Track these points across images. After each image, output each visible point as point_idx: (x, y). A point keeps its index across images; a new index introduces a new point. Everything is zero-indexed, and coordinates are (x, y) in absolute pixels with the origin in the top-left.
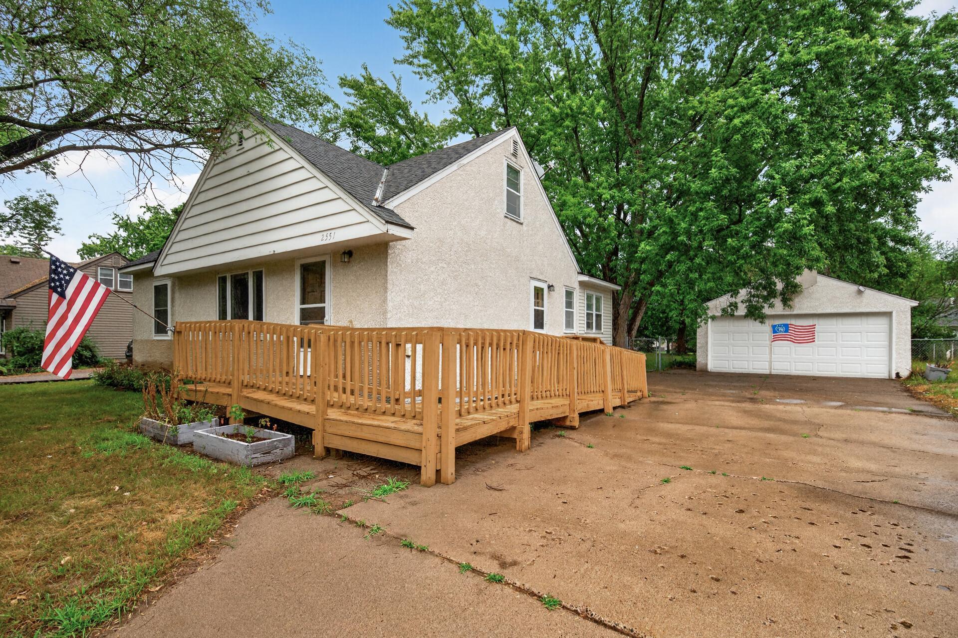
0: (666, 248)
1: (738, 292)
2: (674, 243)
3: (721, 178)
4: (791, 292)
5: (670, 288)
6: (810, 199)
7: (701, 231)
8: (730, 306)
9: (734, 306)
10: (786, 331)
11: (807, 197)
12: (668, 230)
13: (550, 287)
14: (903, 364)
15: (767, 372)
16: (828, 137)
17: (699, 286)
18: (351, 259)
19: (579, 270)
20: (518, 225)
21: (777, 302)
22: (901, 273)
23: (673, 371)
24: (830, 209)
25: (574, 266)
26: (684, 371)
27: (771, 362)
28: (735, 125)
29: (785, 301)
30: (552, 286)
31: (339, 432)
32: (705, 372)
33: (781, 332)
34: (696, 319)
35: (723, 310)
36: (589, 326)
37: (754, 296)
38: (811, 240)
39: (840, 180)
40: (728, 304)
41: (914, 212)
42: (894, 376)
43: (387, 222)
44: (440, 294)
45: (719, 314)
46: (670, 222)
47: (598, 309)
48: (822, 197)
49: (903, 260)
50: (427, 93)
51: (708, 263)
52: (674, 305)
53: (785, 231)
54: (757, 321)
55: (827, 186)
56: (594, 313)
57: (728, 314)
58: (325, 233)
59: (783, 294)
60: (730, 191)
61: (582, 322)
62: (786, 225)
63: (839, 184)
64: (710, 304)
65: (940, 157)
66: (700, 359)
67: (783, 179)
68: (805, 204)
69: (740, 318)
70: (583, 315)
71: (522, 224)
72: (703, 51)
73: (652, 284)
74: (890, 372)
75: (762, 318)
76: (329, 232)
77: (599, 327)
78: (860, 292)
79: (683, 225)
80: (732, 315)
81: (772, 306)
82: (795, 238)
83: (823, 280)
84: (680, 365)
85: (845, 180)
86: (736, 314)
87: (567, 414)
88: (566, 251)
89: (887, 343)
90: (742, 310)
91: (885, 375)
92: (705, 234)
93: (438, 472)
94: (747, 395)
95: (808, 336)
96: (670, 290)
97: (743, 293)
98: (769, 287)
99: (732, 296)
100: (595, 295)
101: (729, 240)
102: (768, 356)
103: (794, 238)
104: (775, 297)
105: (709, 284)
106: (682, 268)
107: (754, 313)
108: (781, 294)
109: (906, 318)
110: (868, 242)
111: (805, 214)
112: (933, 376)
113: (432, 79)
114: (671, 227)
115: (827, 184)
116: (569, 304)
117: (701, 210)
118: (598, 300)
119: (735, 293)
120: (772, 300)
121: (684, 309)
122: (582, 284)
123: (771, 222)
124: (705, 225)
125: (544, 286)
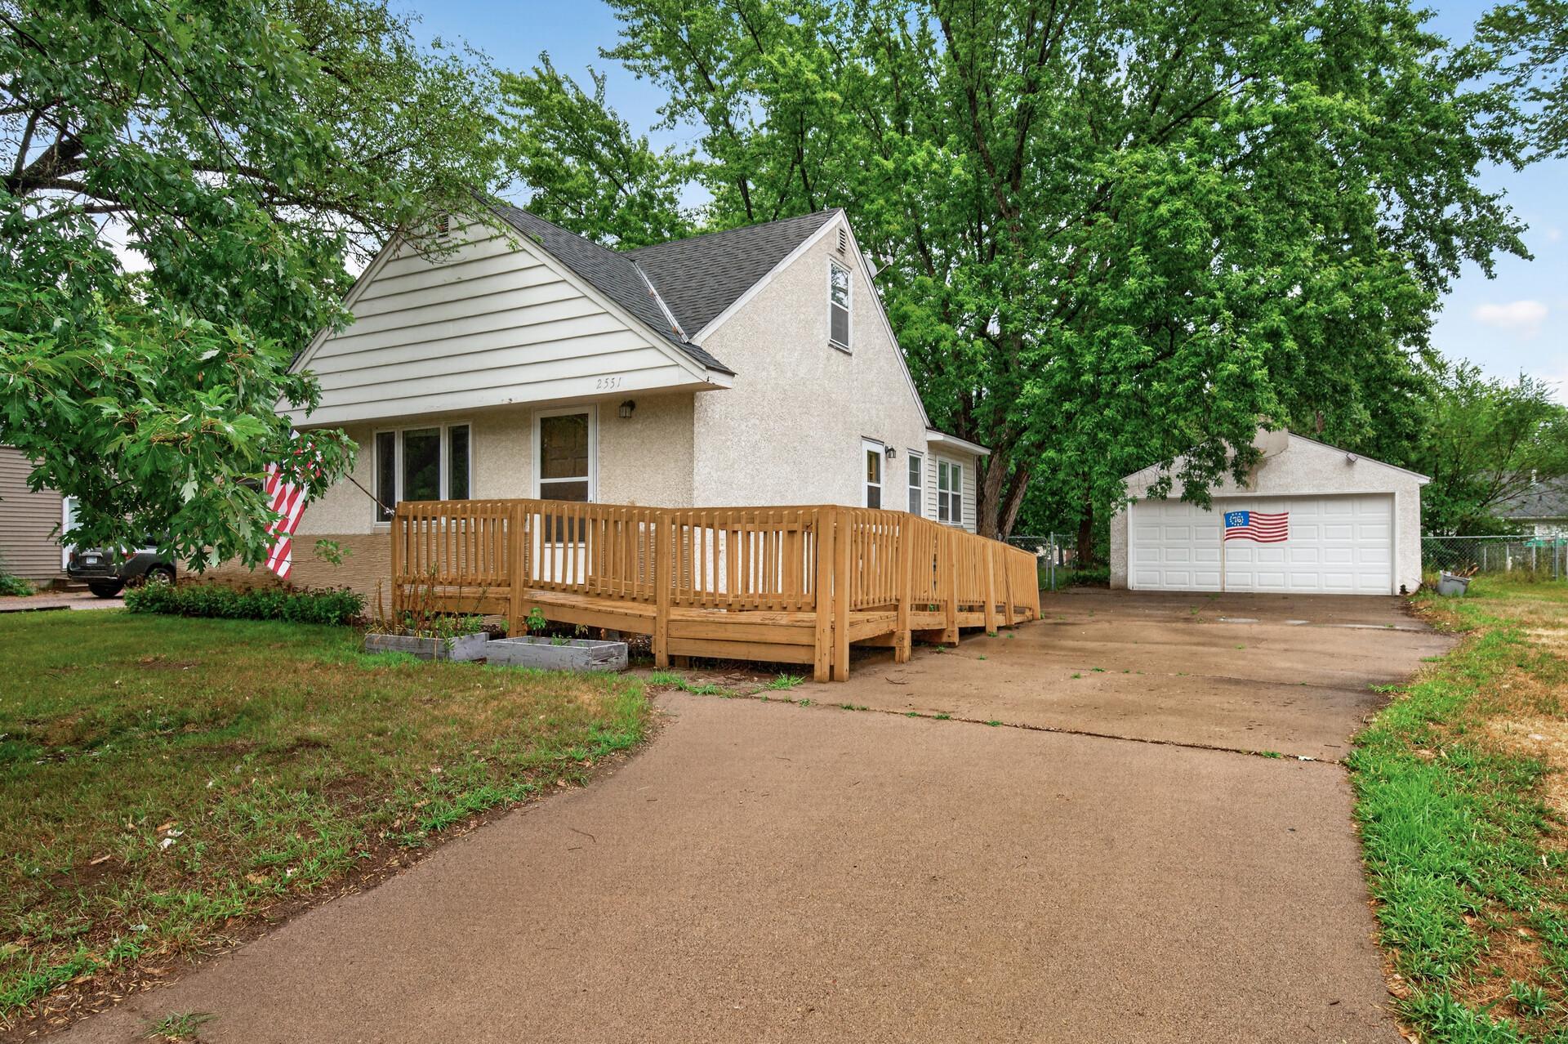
0: (1065, 393)
1: (1172, 462)
2: (1075, 384)
3: (1142, 292)
4: (1249, 462)
5: (1069, 454)
6: (1264, 328)
7: (1115, 368)
8: (1160, 483)
9: (1166, 483)
10: (1246, 522)
11: (1260, 325)
12: (1065, 365)
13: (890, 451)
14: (1411, 574)
15: (1217, 588)
16: (1293, 234)
17: (1114, 452)
18: (634, 413)
19: (928, 423)
20: (846, 357)
21: (1227, 476)
22: (1407, 434)
23: (1074, 590)
24: (1290, 344)
25: (920, 418)
26: (1090, 590)
27: (1223, 575)
28: (1162, 215)
29: (1239, 476)
30: (892, 449)
31: (692, 635)
32: (1124, 591)
33: (1239, 525)
34: (1110, 503)
35: (1150, 489)
36: (943, 514)
37: (1194, 467)
38: (1266, 388)
39: (1303, 303)
40: (1157, 480)
41: (1428, 339)
42: (1398, 591)
43: (708, 368)
44: (751, 462)
45: (1143, 495)
46: (1068, 351)
47: (955, 487)
48: (1279, 327)
49: (1410, 415)
50: (659, 112)
51: (1125, 417)
52: (1074, 482)
53: (1229, 376)
54: (1200, 507)
55: (1286, 312)
56: (950, 492)
57: (1158, 495)
58: (603, 378)
59: (1235, 464)
60: (1156, 310)
61: (933, 507)
62: (1231, 366)
63: (1302, 309)
64: (1131, 480)
65: (1462, 258)
66: (1115, 569)
67: (1228, 298)
68: (1258, 335)
69: (1174, 501)
70: (933, 496)
71: (850, 355)
72: (1116, 54)
73: (1041, 446)
74: (1393, 584)
75: (1206, 502)
76: (610, 377)
77: (957, 517)
78: (1350, 462)
79: (1089, 358)
80: (1164, 498)
81: (1218, 483)
82: (1245, 385)
83: (1297, 444)
84: (1084, 582)
85: (1310, 304)
86: (1168, 495)
87: (944, 627)
88: (909, 393)
89: (1388, 541)
90: (1177, 490)
91: (1385, 590)
92: (1120, 373)
93: (832, 668)
94: (1183, 614)
95: (1276, 531)
96: (1070, 457)
97: (1180, 462)
98: (1216, 454)
99: (1162, 468)
100: (950, 463)
101: (1155, 384)
102: (1219, 564)
103: (1242, 384)
104: (1224, 469)
105: (1127, 449)
106: (1087, 423)
107: (1195, 495)
108: (1233, 465)
109: (1413, 502)
110: (1346, 390)
111: (1256, 351)
112: (1447, 587)
113: (659, 82)
114: (1070, 360)
115: (1287, 308)
116: (915, 479)
117: (1115, 336)
118: (956, 471)
119: (1167, 462)
120: (1221, 473)
121: (1090, 488)
122: (932, 445)
123: (1212, 360)
124: (1120, 359)
125: (880, 449)
